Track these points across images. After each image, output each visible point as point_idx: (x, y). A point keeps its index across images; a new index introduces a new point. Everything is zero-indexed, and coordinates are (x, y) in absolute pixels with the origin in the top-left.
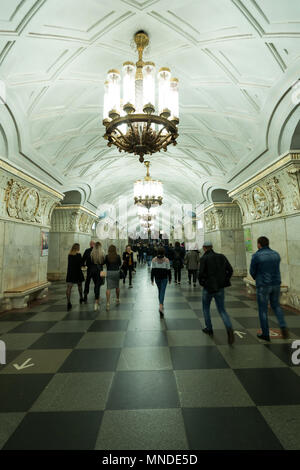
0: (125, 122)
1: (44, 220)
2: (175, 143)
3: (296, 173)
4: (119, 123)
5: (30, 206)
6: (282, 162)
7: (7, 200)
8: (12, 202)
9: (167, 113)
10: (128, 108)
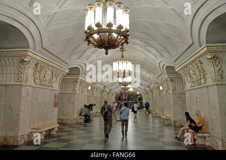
0: (96, 33)
1: (56, 86)
2: (127, 43)
3: (211, 59)
4: (93, 34)
5: (48, 78)
6: (203, 51)
7: (34, 74)
8: (37, 75)
9: (120, 27)
10: (98, 25)
